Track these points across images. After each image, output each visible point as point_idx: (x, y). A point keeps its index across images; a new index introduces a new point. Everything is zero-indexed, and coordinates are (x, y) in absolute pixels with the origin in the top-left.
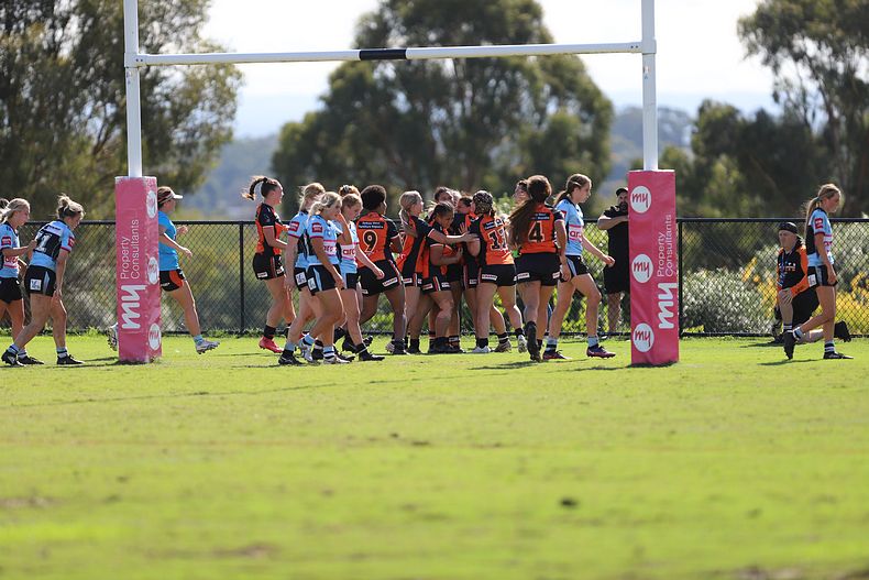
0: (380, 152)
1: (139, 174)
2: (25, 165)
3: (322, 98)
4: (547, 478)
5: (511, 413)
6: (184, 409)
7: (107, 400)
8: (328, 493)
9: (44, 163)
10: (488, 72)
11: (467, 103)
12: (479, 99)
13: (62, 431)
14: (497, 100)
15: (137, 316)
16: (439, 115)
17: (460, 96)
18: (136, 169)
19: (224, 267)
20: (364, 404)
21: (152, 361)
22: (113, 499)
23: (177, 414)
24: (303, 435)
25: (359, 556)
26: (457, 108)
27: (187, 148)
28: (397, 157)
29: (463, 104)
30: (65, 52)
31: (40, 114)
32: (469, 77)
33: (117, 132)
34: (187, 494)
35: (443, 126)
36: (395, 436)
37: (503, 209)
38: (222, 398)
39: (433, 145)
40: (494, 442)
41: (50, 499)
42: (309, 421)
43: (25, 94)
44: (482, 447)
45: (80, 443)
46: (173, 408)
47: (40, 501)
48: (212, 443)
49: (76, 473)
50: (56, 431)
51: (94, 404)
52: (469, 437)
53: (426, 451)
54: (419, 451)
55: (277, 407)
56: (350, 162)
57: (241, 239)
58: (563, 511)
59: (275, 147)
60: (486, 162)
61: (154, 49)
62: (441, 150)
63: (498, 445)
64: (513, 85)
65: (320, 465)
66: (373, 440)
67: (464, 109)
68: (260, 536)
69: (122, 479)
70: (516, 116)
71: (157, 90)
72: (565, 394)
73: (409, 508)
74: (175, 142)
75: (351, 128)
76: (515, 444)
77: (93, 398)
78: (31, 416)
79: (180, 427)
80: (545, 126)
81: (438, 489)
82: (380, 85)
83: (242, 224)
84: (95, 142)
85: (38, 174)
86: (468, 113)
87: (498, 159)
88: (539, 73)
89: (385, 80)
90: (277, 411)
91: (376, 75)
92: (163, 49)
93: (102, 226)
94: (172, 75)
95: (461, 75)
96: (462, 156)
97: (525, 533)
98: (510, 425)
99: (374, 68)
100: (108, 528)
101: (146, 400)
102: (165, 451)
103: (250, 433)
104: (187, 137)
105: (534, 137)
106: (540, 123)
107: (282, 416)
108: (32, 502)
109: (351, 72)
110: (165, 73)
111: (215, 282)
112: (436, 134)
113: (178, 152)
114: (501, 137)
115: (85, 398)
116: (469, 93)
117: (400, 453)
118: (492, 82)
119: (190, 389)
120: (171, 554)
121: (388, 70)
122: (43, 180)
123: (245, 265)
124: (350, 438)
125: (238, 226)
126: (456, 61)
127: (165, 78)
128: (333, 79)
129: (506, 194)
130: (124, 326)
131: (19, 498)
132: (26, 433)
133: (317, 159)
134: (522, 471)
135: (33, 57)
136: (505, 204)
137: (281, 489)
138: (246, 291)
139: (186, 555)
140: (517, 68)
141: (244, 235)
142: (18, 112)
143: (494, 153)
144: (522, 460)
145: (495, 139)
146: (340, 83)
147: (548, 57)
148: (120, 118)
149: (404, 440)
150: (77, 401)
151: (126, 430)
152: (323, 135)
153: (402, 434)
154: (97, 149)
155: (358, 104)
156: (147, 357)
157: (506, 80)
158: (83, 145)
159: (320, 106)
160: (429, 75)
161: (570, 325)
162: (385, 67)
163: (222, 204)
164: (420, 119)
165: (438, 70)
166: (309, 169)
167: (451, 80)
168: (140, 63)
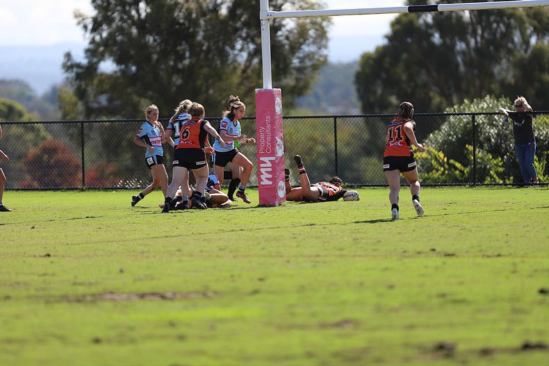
0: (423, 71)
1: (270, 87)
2: (199, 82)
3: (387, 37)
4: (531, 276)
5: (507, 235)
6: (300, 234)
7: (251, 230)
8: (391, 287)
9: (211, 81)
10: (492, 19)
11: (479, 39)
12: (486, 35)
13: (224, 249)
14: (498, 35)
15: (270, 176)
16: (460, 46)
17: (474, 34)
18: (268, 84)
19: (325, 145)
20: (414, 231)
21: (280, 205)
22: (255, 292)
23: (295, 238)
24: (376, 250)
25: (411, 327)
26: (472, 42)
27: (300, 70)
28: (434, 74)
29: (476, 39)
30: (224, 11)
31: (209, 50)
32: (479, 22)
33: (256, 61)
34: (302, 289)
35: (463, 53)
36: (434, 250)
37: (502, 105)
38: (324, 228)
39: (457, 66)
40: (497, 253)
41: (216, 293)
42: (379, 241)
43: (200, 37)
44: (488, 256)
45: (235, 257)
46: (294, 234)
47: (210, 294)
48: (318, 256)
49: (232, 276)
50: (220, 249)
51: (244, 232)
52: (481, 251)
53: (454, 259)
54: (449, 260)
55: (359, 232)
56: (404, 77)
57: (335, 127)
58: (541, 297)
59: (357, 68)
60: (492, 75)
61: (278, 8)
62: (462, 68)
63: (499, 255)
64: (508, 26)
65: (386, 269)
66: (419, 253)
67: (476, 42)
68: (348, 314)
69: (261, 280)
70: (510, 45)
71: (279, 33)
72: (542, 223)
73: (443, 295)
74: (292, 66)
75: (405, 56)
76: (511, 254)
77: (243, 228)
78: (204, 240)
79: (298, 246)
80: (529, 51)
81: (461, 283)
82: (423, 28)
83: (335, 117)
84: (242, 67)
85: (208, 88)
86: (479, 45)
87: (499, 73)
88: (525, 18)
89: (427, 24)
90: (358, 236)
91: (421, 21)
92: (283, 7)
93: (248, 120)
94: (288, 23)
95: (474, 20)
96: (476, 72)
97: (516, 311)
98: (507, 242)
99: (419, 17)
100: (252, 310)
101: (276, 230)
102: (288, 261)
103: (342, 249)
104: (300, 62)
105: (522, 59)
106: (526, 51)
107: (362, 239)
108: (205, 295)
109: (405, 19)
110: (284, 22)
111: (320, 154)
112: (459, 59)
113: (294, 72)
114: (501, 59)
115: (238, 229)
116: (479, 31)
117: (437, 261)
118: (495, 25)
119: (304, 222)
120: (292, 327)
121: (429, 18)
122: (211, 92)
123: (338, 143)
124: (405, 252)
125: (333, 119)
126: (471, 11)
127: (284, 26)
128: (393, 24)
129: (503, 96)
130: (262, 183)
131: (197, 292)
132: (201, 251)
133: (384, 75)
134: (514, 272)
135: (203, 14)
136: (503, 102)
137: (361, 284)
138: (339, 160)
139: (302, 327)
140: (511, 16)
141: (337, 124)
142: (195, 49)
143: (496, 70)
144: (514, 264)
145: (497, 60)
146: (398, 27)
147: (530, 8)
148: (258, 52)
149: (439, 253)
150: (232, 231)
151: (263, 249)
152: (387, 60)
153: (438, 249)
154: (244, 71)
155: (409, 40)
156: (277, 202)
157: (504, 23)
158: (235, 68)
159: (385, 42)
160: (454, 20)
161: (545, 178)
162: (426, 16)
163: (324, 104)
164: (448, 49)
165: (460, 18)
166: (379, 82)
167: (468, 24)
168: (269, 17)
